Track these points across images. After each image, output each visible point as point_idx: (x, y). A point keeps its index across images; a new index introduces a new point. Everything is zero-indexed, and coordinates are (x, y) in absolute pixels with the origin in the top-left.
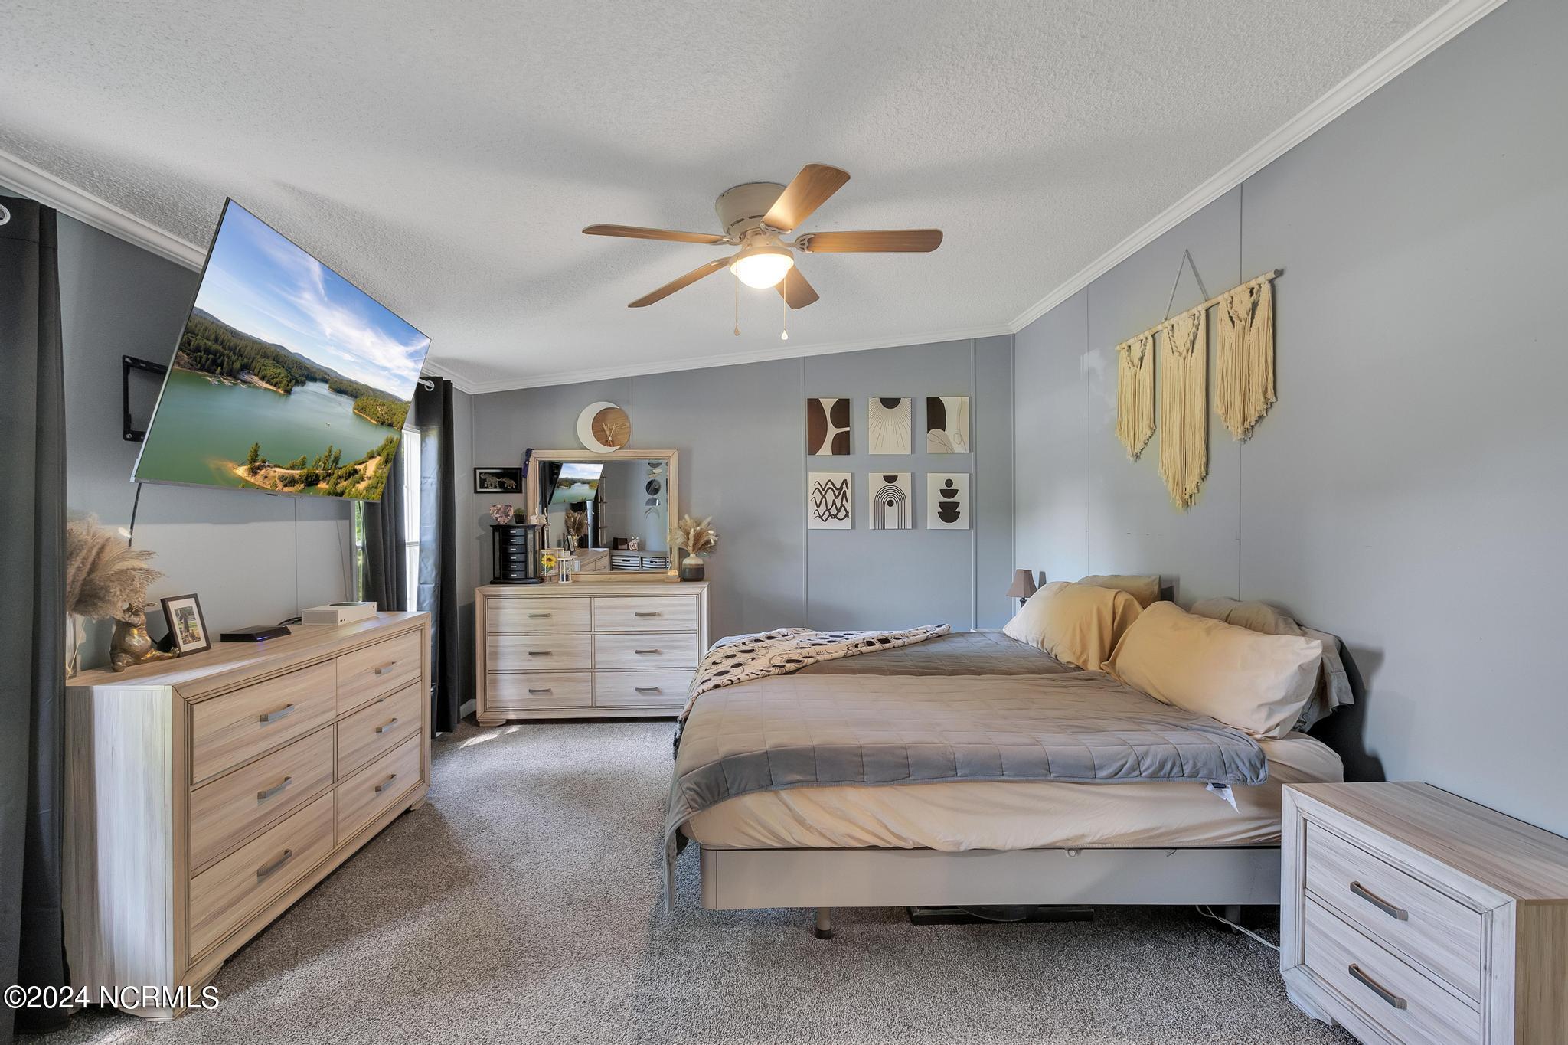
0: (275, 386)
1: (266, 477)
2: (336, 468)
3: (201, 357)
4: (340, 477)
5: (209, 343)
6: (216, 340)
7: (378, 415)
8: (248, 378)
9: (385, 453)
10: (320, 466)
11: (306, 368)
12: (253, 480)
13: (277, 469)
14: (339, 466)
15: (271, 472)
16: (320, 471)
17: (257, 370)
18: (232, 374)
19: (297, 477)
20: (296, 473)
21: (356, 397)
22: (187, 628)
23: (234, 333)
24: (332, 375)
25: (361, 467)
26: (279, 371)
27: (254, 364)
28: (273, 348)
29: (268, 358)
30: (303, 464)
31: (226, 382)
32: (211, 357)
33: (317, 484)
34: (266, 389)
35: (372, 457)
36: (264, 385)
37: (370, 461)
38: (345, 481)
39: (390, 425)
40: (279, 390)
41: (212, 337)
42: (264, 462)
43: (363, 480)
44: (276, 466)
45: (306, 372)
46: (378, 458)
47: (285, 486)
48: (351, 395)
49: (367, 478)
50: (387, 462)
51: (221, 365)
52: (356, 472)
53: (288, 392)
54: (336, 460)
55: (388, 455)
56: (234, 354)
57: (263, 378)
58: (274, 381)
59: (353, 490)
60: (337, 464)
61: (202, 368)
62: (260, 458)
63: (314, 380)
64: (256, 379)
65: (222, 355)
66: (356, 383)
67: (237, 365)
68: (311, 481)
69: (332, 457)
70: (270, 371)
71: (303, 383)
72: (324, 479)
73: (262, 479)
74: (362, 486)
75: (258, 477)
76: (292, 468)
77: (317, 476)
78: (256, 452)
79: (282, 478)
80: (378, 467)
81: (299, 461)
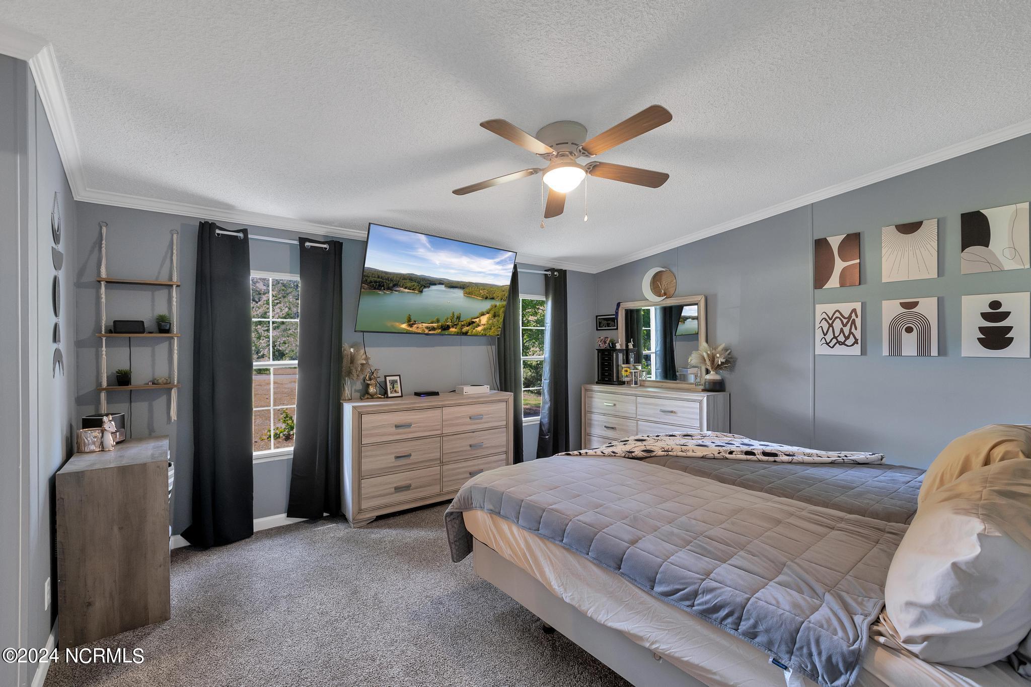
0: (413, 290)
1: (418, 328)
2: (459, 321)
3: (373, 285)
4: (463, 325)
5: (375, 279)
6: (379, 277)
7: (482, 295)
8: (398, 289)
9: (492, 312)
10: (449, 321)
11: (430, 281)
12: (411, 329)
13: (423, 324)
14: (461, 320)
15: (420, 325)
16: (449, 323)
17: (401, 285)
18: (389, 289)
19: (436, 327)
20: (434, 325)
21: (464, 288)
22: (393, 387)
23: (386, 273)
24: (445, 281)
25: (477, 320)
26: (413, 284)
27: (399, 283)
28: (408, 275)
29: (406, 279)
30: (438, 321)
31: (388, 292)
32: (377, 284)
33: (449, 329)
34: (408, 292)
35: (483, 314)
36: (407, 290)
37: (482, 317)
38: (467, 327)
39: (493, 298)
40: (416, 292)
41: (376, 277)
42: (415, 321)
43: (479, 326)
44: (422, 323)
45: (429, 282)
46: (488, 315)
47: (430, 331)
48: (461, 288)
49: (482, 325)
50: (494, 316)
51: (383, 286)
52: (473, 322)
53: (421, 292)
54: (459, 318)
55: (495, 313)
56: (388, 281)
57: (406, 288)
58: (412, 288)
59: (474, 331)
60: (459, 319)
61: (375, 289)
62: (412, 320)
63: (435, 284)
64: (402, 289)
65: (382, 282)
66: (462, 282)
67: (391, 285)
68: (445, 328)
69: (456, 317)
70: (409, 285)
71: (429, 287)
72: (453, 327)
73: (416, 328)
74: (479, 329)
75: (413, 328)
76: (432, 323)
77: (448, 325)
78: (410, 318)
79: (427, 328)
80: (489, 319)
81: (435, 320)
